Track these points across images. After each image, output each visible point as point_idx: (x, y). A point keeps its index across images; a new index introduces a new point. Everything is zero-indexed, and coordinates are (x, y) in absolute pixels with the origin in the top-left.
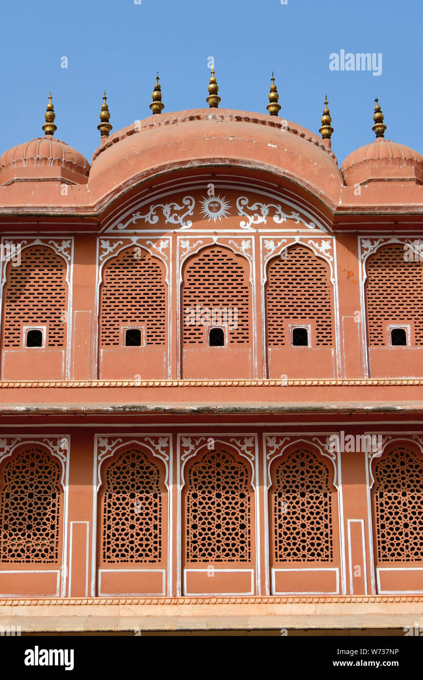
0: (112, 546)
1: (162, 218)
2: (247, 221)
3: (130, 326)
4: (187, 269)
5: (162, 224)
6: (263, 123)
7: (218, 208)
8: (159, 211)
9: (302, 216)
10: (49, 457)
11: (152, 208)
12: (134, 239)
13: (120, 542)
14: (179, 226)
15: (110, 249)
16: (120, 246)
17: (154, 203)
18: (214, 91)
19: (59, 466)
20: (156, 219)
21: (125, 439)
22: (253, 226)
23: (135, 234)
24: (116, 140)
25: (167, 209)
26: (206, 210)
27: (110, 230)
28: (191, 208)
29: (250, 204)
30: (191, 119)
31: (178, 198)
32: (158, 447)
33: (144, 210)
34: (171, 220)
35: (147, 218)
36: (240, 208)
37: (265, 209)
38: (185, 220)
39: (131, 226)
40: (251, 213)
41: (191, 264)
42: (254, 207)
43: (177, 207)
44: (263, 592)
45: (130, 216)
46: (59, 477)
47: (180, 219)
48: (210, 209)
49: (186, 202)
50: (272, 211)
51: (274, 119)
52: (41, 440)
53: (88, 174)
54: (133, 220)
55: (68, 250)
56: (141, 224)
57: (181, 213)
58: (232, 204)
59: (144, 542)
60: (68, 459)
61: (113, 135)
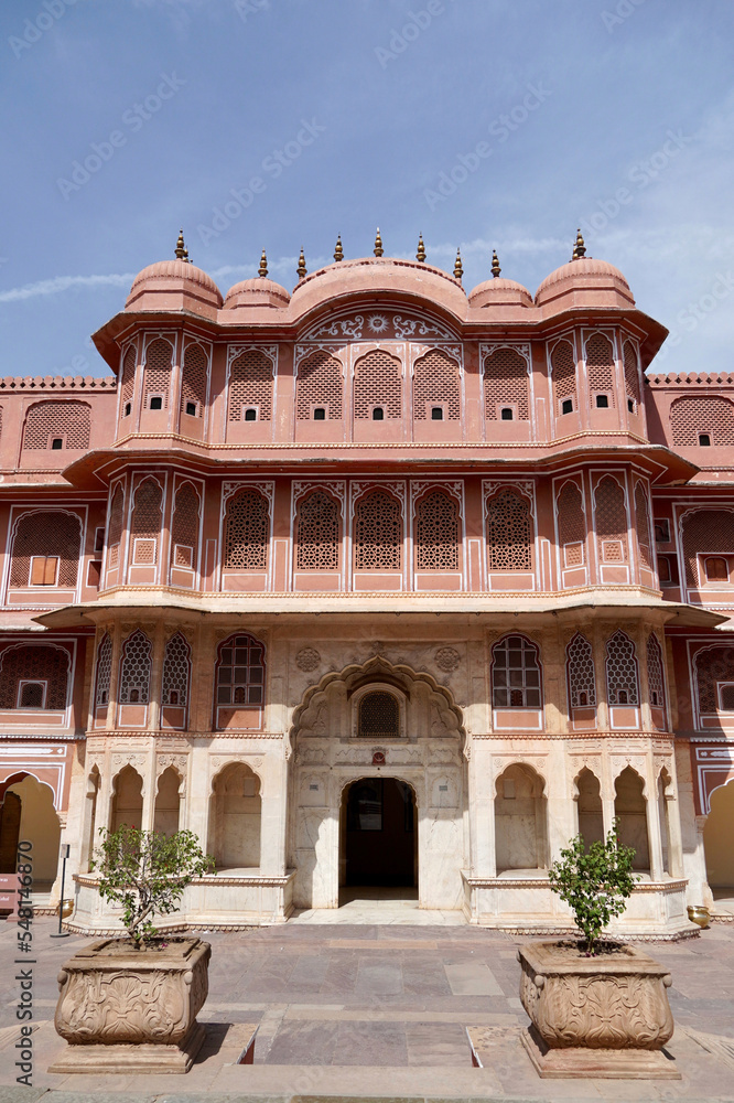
0: (304, 557)
1: (341, 331)
2: (400, 332)
3: (317, 406)
4: (358, 366)
5: (340, 335)
6: (413, 266)
7: (380, 324)
8: (338, 327)
9: (439, 329)
10: (261, 497)
11: (333, 324)
12: (321, 346)
13: (309, 555)
14: (352, 337)
15: (304, 353)
16: (310, 351)
17: (335, 320)
18: (379, 245)
19: (267, 503)
20: (336, 332)
21: (313, 484)
22: (405, 336)
23: (322, 342)
24: (309, 280)
25: (344, 325)
26: (372, 325)
27: (303, 339)
28: (361, 324)
29: (403, 321)
30: (362, 264)
31: (351, 317)
32: (336, 490)
33: (328, 326)
34: (347, 333)
35: (330, 331)
36: (396, 324)
37: (413, 325)
38: (357, 332)
39: (318, 337)
40: (403, 327)
41: (360, 363)
42: (405, 323)
43: (351, 324)
44: (409, 589)
45: (318, 330)
46: (267, 510)
47: (353, 332)
48: (375, 324)
49: (357, 320)
50: (418, 326)
51: (421, 264)
52: (254, 484)
53: (288, 302)
54: (320, 332)
55: (274, 353)
56: (326, 335)
57: (353, 327)
58: (390, 321)
59: (326, 555)
60: (273, 498)
61: (307, 276)
